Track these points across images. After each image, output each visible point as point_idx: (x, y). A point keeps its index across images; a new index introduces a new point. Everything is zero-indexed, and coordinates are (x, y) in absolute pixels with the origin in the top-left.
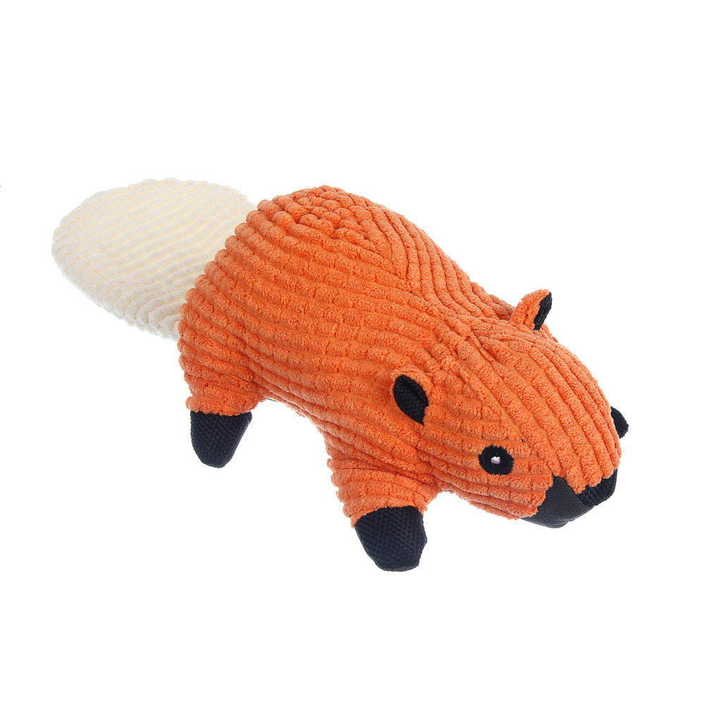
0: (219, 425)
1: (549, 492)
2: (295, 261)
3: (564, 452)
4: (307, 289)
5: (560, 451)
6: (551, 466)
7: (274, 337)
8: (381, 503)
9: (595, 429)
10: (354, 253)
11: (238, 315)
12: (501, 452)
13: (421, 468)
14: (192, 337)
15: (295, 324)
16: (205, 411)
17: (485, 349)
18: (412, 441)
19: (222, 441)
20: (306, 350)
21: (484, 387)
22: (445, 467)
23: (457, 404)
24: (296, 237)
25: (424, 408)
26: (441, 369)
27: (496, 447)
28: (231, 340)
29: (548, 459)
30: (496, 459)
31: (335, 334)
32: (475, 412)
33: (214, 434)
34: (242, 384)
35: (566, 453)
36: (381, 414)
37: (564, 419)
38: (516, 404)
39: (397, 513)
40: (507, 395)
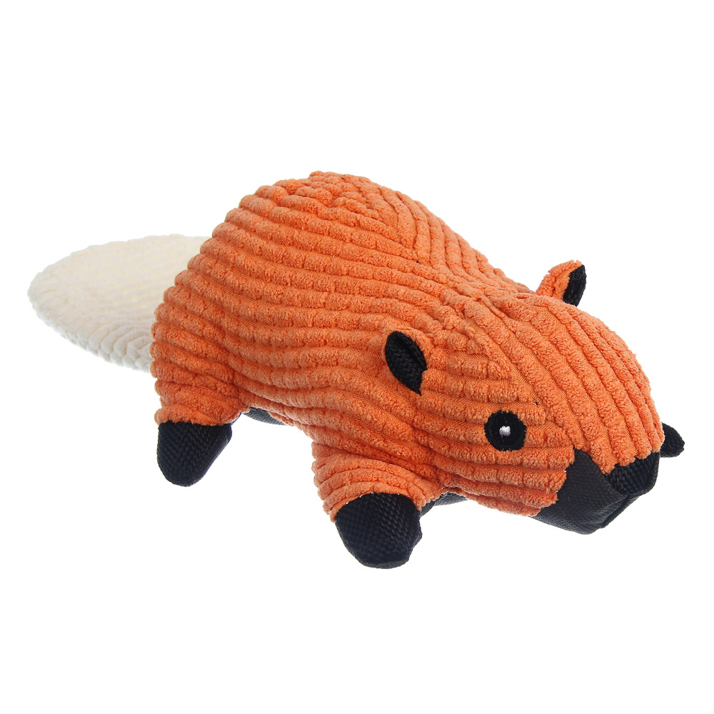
0: (189, 435)
1: (570, 469)
2: (284, 231)
3: (587, 418)
4: (295, 258)
5: (582, 417)
6: (571, 435)
7: (255, 316)
8: (366, 488)
9: (627, 397)
10: (353, 220)
11: (216, 297)
12: (510, 419)
13: (419, 453)
14: (165, 331)
15: (280, 296)
16: (175, 419)
17: (497, 308)
18: (407, 415)
19: (191, 453)
20: (291, 324)
21: (491, 341)
22: (446, 448)
23: (459, 362)
24: (288, 207)
25: (421, 372)
26: (444, 329)
27: (505, 412)
28: (209, 329)
29: (567, 425)
30: (506, 430)
31: (324, 303)
32: (480, 369)
33: (183, 445)
34: (220, 386)
35: (591, 418)
36: (372, 385)
37: (588, 381)
38: (529, 360)
39: (385, 500)
40: (519, 350)
